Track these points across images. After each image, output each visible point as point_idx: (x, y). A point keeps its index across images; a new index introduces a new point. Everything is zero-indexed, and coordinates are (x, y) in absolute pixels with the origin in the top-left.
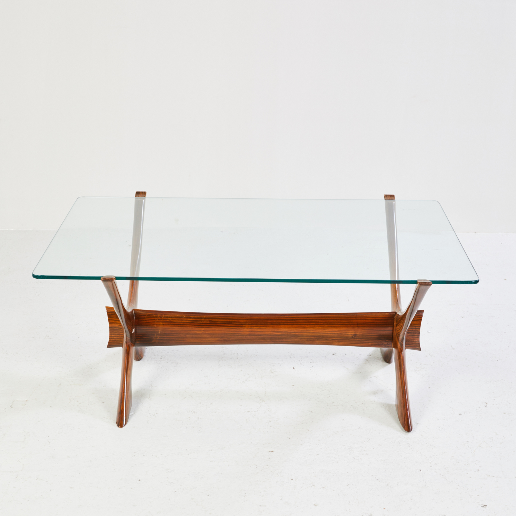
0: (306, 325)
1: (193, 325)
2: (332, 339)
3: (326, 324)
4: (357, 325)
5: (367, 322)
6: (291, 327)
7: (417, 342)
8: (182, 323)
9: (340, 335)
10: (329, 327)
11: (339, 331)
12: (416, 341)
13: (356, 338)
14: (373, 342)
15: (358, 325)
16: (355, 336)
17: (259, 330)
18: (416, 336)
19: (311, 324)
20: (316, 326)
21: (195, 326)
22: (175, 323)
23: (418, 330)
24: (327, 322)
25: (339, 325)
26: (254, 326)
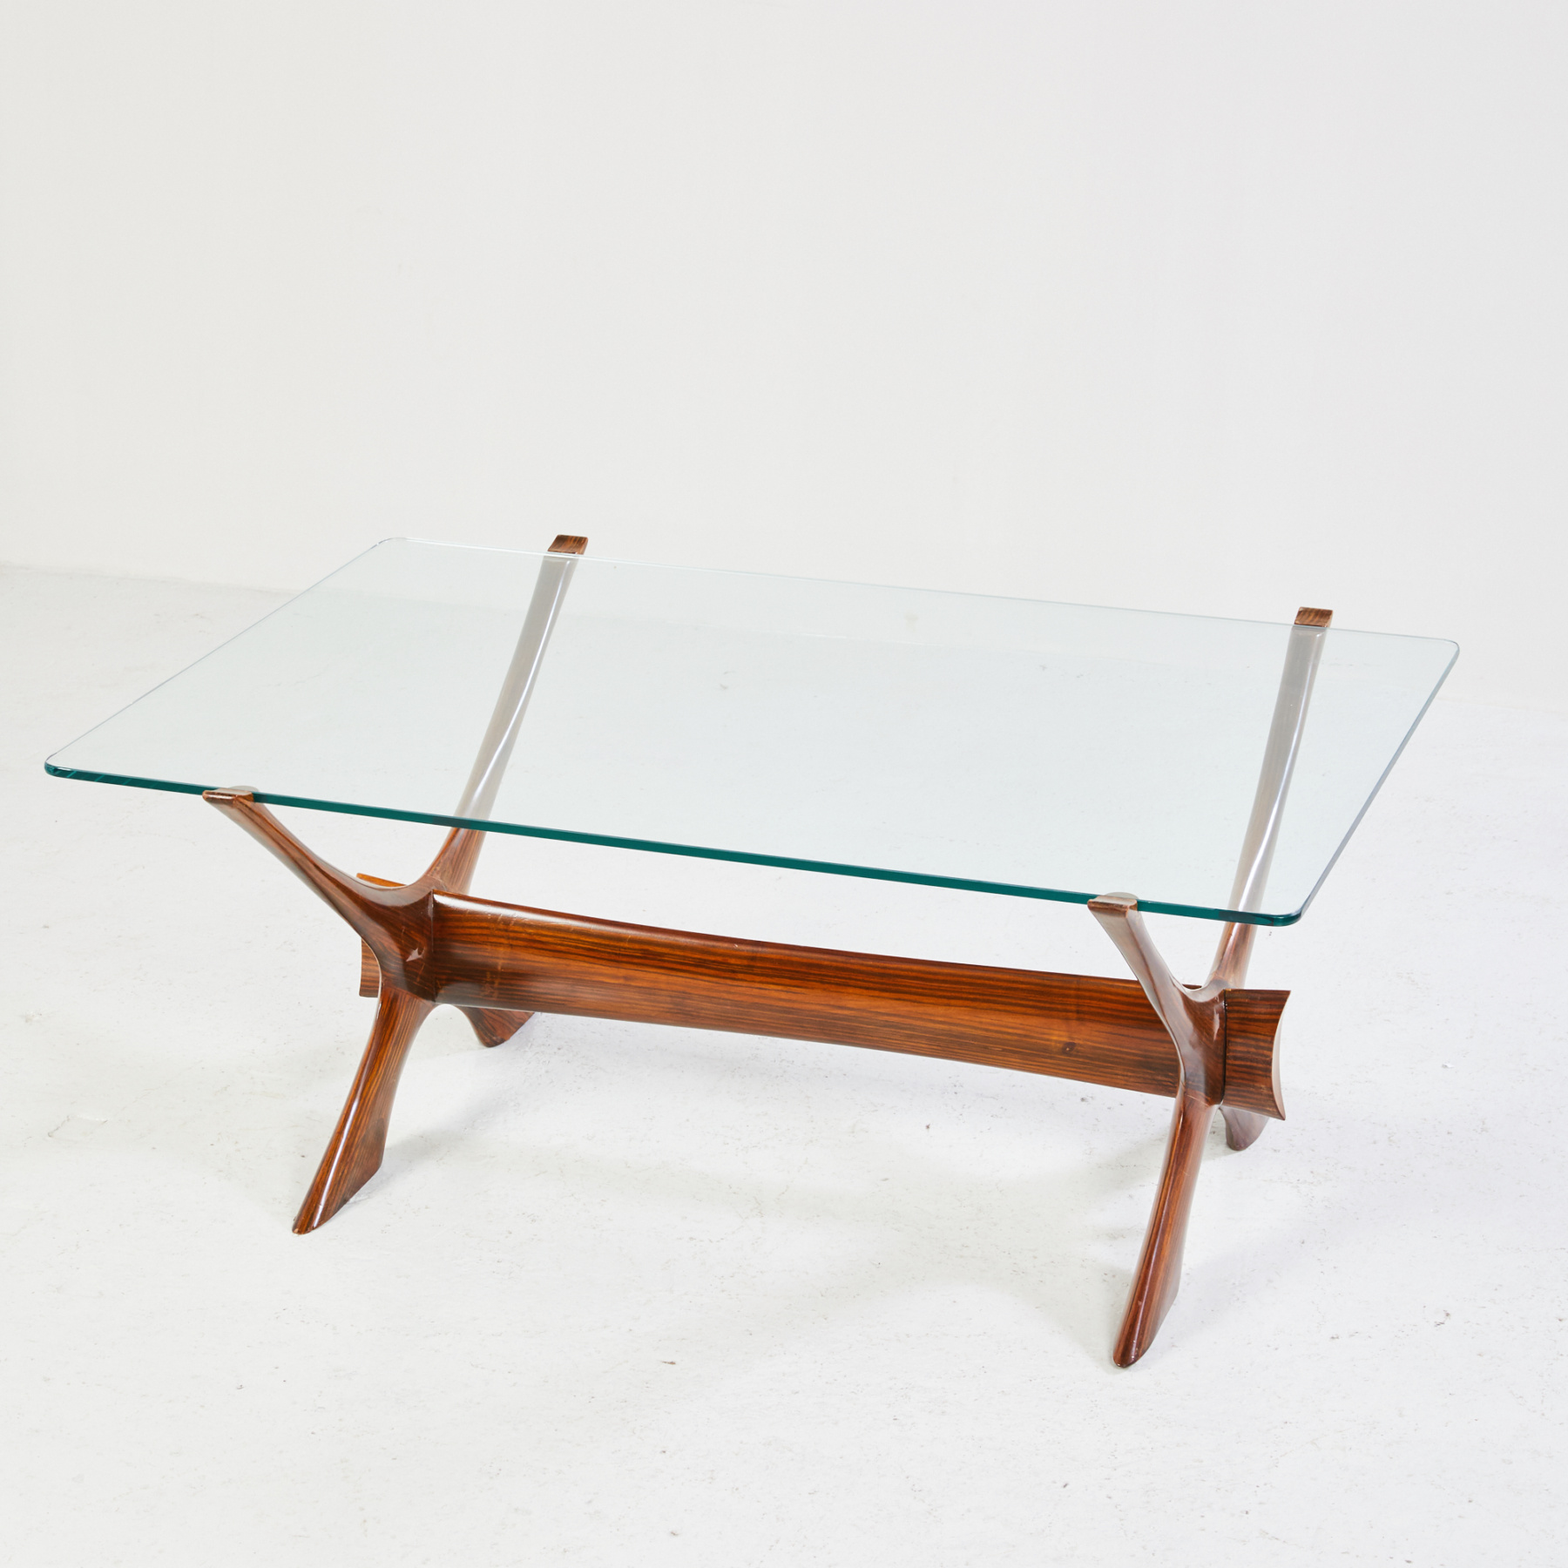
0: (925, 998)
1: (594, 957)
2: (1004, 1050)
3: (984, 1001)
4: (1075, 1015)
5: (1107, 1009)
6: (878, 997)
7: (1265, 1091)
8: (563, 948)
9: (1024, 1039)
10: (991, 1009)
11: (1021, 1026)
12: (1261, 1088)
13: (1076, 1056)
14: (1129, 1074)
15: (1082, 1016)
16: (1071, 1049)
17: (784, 996)
18: (1260, 1072)
19: (940, 993)
20: (953, 1002)
21: (600, 962)
22: (544, 947)
23: (1265, 1052)
24: (986, 995)
25: (1023, 1009)
26: (769, 980)
